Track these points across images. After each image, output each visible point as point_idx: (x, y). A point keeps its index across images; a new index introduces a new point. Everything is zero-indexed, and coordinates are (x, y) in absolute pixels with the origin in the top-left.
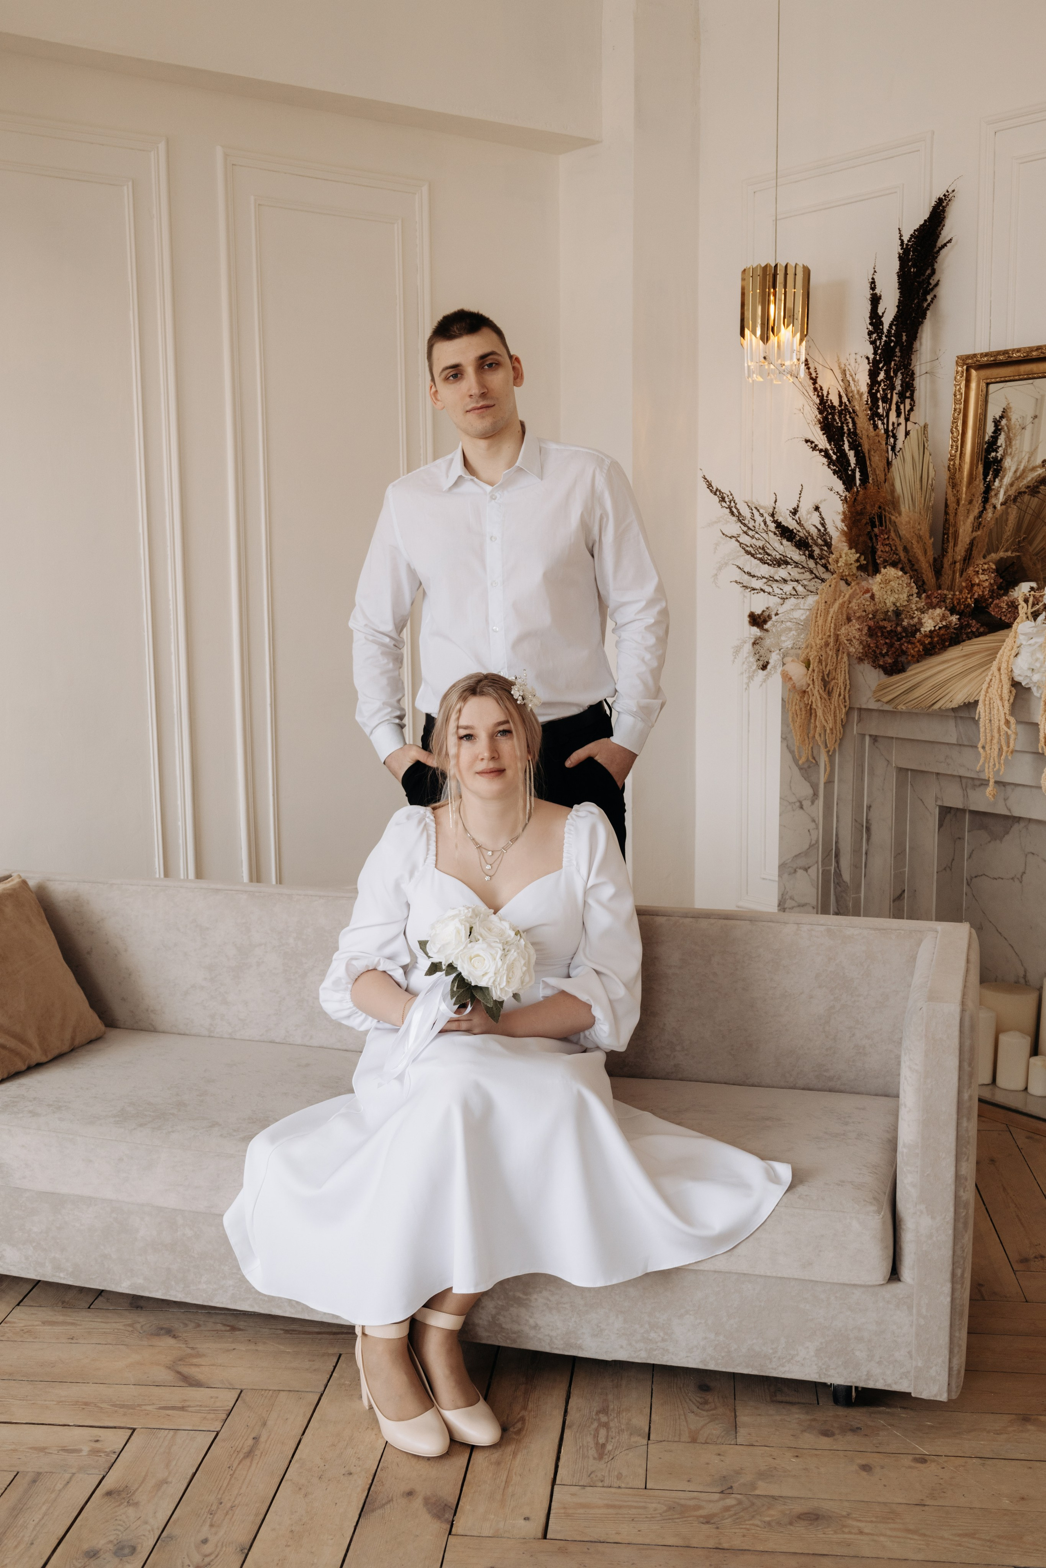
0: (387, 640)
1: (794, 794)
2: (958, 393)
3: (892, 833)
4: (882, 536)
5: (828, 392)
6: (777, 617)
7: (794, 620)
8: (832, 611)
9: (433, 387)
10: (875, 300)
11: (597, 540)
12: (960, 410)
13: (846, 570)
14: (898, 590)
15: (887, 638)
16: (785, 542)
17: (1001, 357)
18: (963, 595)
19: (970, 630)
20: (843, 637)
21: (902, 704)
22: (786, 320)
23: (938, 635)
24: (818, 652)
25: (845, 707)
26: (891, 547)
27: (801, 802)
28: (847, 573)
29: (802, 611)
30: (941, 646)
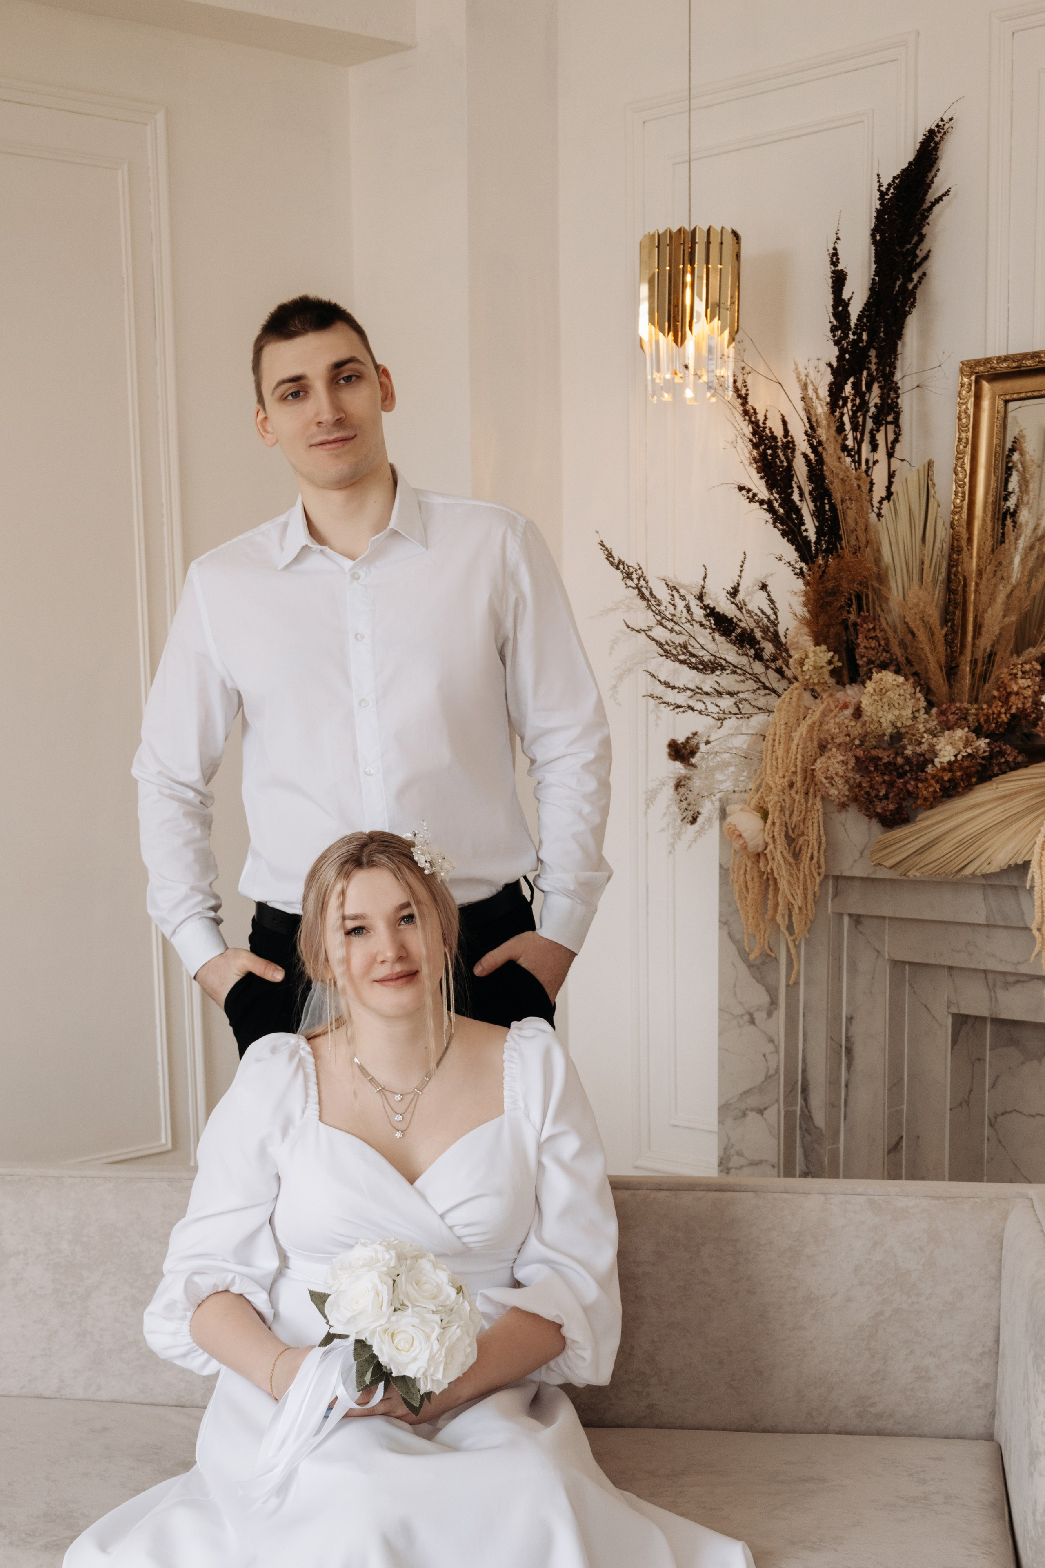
0: (191, 795)
1: (740, 1003)
2: (963, 415)
3: (885, 1057)
4: (865, 626)
5: (765, 416)
6: (709, 746)
7: (734, 751)
8: (796, 736)
9: (261, 412)
10: (839, 279)
11: (511, 636)
12: (967, 439)
13: (814, 676)
14: (899, 704)
15: (884, 774)
16: (717, 635)
17: (1029, 363)
18: (993, 708)
19: (1003, 760)
20: (820, 774)
21: (914, 869)
22: (709, 310)
23: (961, 768)
24: (779, 796)
25: (819, 874)
26: (878, 641)
27: (751, 1015)
28: (816, 681)
29: (744, 737)
30: (967, 784)
